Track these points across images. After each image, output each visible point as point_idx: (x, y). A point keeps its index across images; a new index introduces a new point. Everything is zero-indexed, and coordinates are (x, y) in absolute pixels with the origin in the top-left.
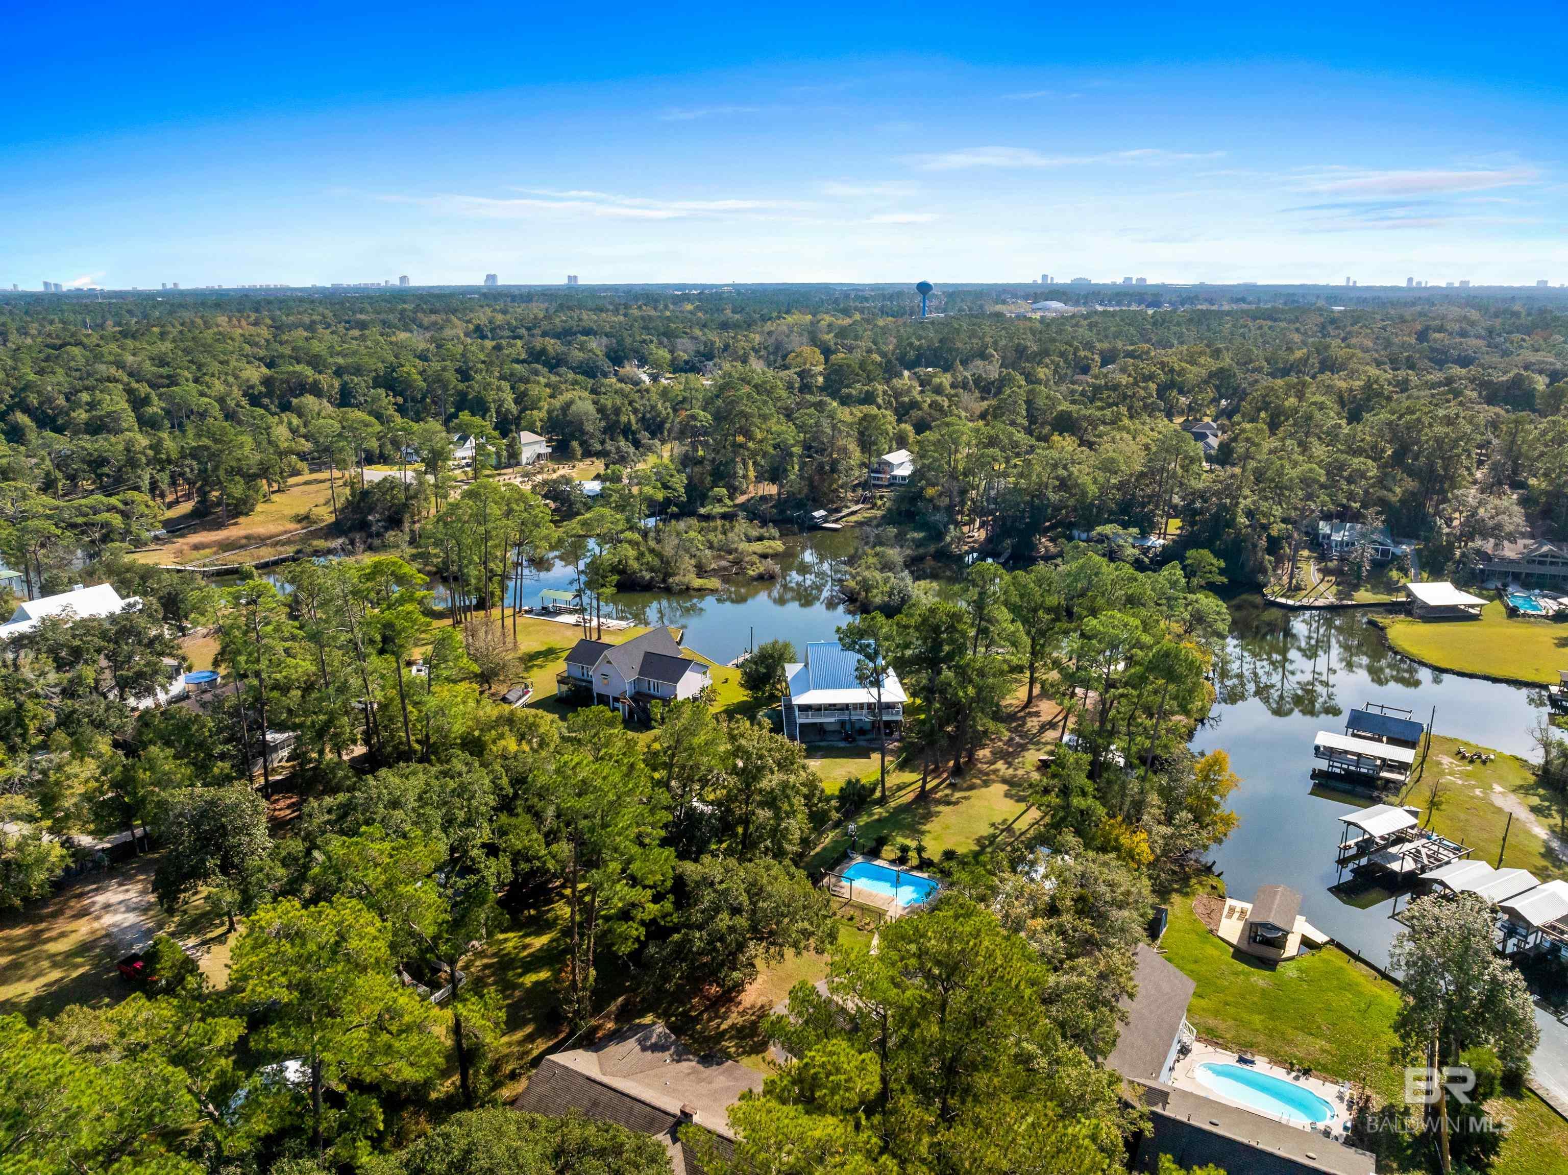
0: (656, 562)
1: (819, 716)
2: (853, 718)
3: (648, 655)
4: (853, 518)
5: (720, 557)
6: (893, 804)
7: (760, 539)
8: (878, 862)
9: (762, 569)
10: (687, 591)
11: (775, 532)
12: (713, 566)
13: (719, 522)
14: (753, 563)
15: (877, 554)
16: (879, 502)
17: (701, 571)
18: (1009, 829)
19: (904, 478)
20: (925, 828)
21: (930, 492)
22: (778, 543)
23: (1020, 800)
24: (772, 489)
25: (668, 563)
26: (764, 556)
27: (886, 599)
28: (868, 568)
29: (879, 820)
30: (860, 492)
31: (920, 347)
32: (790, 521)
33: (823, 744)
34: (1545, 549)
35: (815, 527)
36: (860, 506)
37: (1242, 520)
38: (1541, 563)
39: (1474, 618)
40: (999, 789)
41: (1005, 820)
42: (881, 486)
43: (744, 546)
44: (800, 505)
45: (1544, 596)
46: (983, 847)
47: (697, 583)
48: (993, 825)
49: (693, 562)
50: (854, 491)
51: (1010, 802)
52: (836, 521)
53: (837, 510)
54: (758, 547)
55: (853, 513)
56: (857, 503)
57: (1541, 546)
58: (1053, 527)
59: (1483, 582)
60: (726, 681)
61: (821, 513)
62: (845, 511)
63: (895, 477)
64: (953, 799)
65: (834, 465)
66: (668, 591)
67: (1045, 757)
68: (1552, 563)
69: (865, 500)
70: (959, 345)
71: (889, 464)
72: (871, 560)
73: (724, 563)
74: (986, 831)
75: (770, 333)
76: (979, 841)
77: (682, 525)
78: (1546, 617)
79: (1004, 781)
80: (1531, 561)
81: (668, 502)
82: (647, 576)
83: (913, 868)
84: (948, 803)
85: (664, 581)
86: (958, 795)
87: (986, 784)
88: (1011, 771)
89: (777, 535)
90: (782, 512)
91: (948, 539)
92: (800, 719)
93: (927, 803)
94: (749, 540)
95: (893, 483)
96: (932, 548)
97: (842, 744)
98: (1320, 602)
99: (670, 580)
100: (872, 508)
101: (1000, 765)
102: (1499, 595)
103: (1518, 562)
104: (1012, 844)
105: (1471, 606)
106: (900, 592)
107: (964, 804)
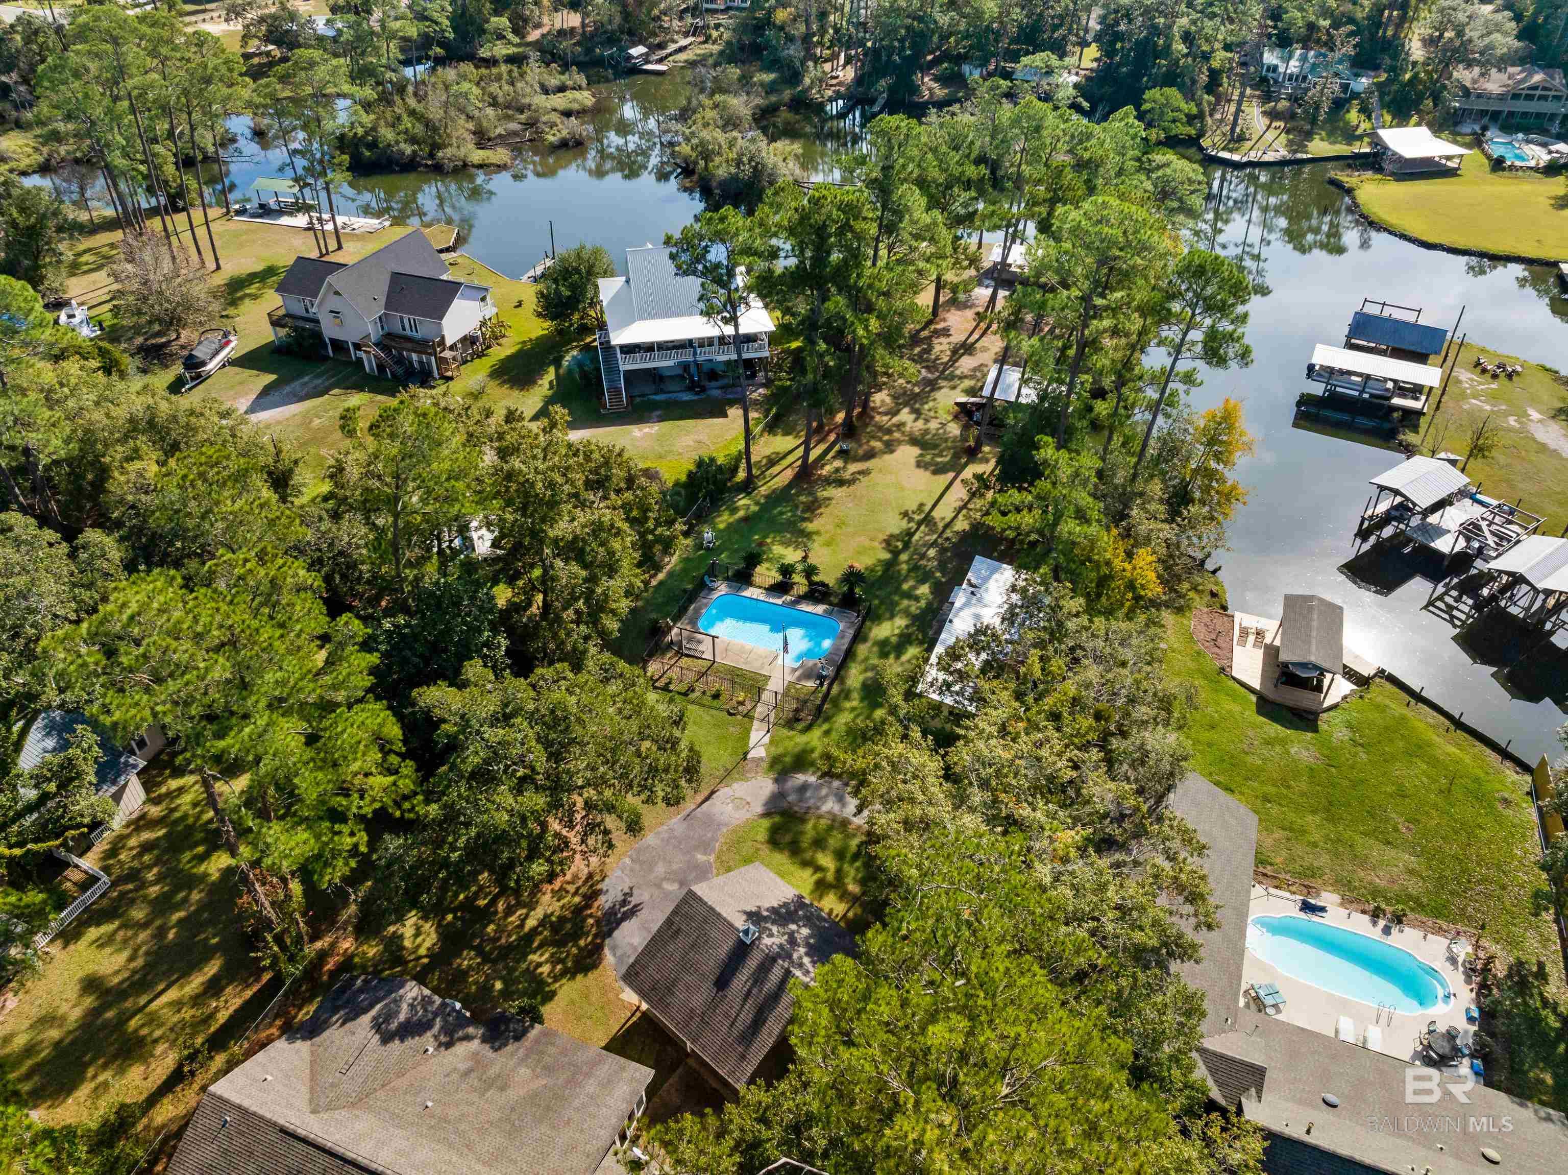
0: (419, 129)
1: (652, 359)
2: (700, 358)
3: (397, 278)
4: (682, 57)
5: (509, 118)
6: (763, 490)
7: (562, 89)
8: (750, 592)
9: (565, 133)
10: (463, 169)
11: (582, 79)
12: (500, 130)
13: (504, 68)
14: (553, 125)
15: (716, 106)
16: (715, 34)
17: (482, 139)
18: (928, 520)
20: (810, 527)
21: (781, 15)
22: (586, 94)
23: (939, 470)
24: (573, 20)
25: (435, 130)
26: (567, 114)
27: (733, 170)
28: (706, 125)
29: (746, 519)
30: (689, 20)
32: (599, 62)
33: (658, 398)
34: (1535, 79)
35: (635, 71)
36: (690, 39)
37: (1180, 47)
38: (1529, 97)
39: (1451, 173)
40: (908, 453)
41: (922, 505)
42: (715, 11)
43: (540, 100)
44: (611, 40)
45: (1528, 142)
46: (896, 553)
47: (477, 156)
48: (905, 514)
49: (471, 126)
50: (681, 19)
51: (924, 476)
52: (660, 61)
53: (661, 46)
54: (559, 101)
55: (681, 49)
56: (686, 34)
57: (1530, 75)
58: (936, 62)
59: (1456, 124)
60: (520, 304)
61: (637, 51)
62: (672, 47)
64: (847, 475)
66: (438, 169)
67: (963, 399)
68: (1541, 98)
69: (696, 31)
72: (710, 114)
73: (514, 126)
74: (896, 525)
76: (888, 543)
77: (449, 73)
78: (1536, 169)
79: (914, 441)
80: (1516, 96)
81: (426, 41)
82: (408, 149)
83: (801, 599)
84: (841, 483)
85: (431, 155)
86: (853, 468)
87: (890, 447)
88: (920, 424)
89: (584, 83)
90: (589, 51)
91: (807, 81)
92: (626, 365)
93: (812, 483)
94: (546, 91)
95: (731, 6)
96: (787, 94)
97: (686, 397)
98: (1270, 157)
99: (440, 154)
100: (705, 42)
101: (905, 415)
102: (1478, 142)
103: (1501, 97)
104: (934, 544)
105: (1449, 158)
106: (751, 160)
107: (863, 482)
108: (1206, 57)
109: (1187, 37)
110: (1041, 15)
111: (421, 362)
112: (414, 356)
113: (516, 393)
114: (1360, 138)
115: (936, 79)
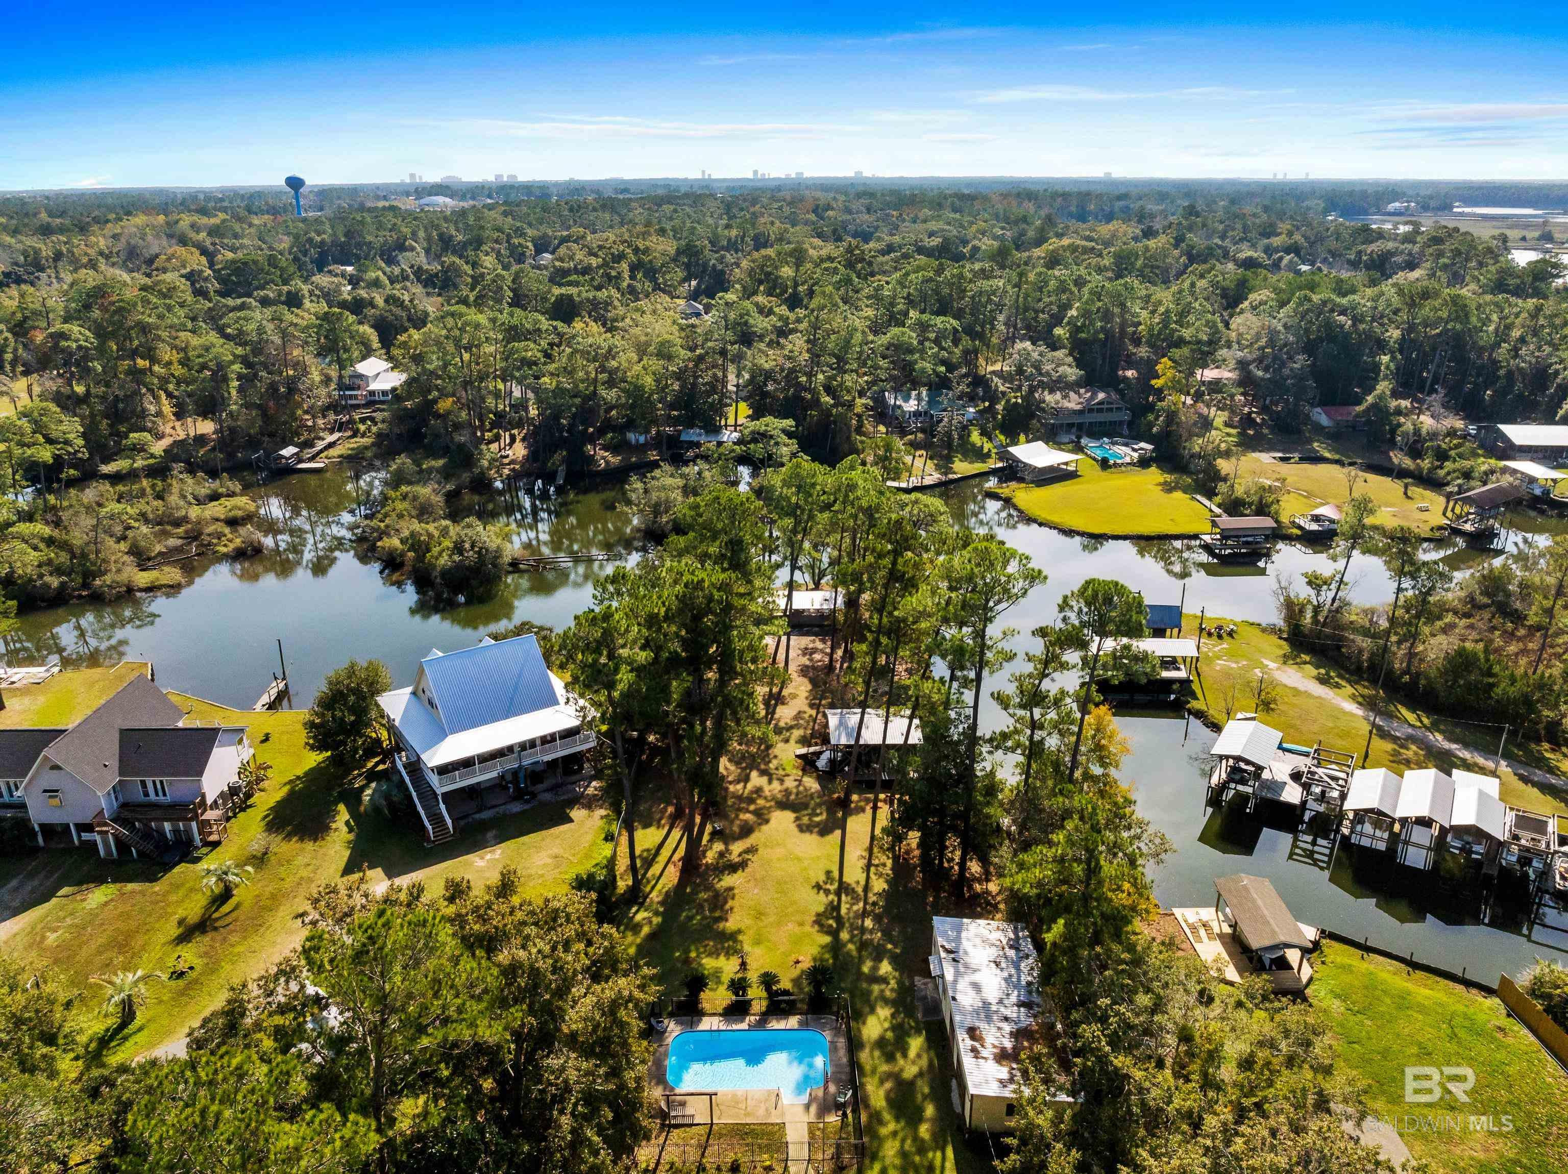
0: (63, 558)
1: (474, 774)
2: (526, 762)
3: (125, 734)
4: (333, 452)
5: (165, 534)
6: (655, 896)
7: (215, 497)
8: (707, 1024)
9: (238, 542)
10: (128, 594)
11: (233, 485)
12: (158, 548)
13: (145, 483)
14: (220, 535)
15: (404, 497)
16: (362, 428)
17: (143, 559)
18: (843, 888)
19: (385, 393)
20: (731, 925)
21: (445, 405)
22: (244, 499)
23: (824, 831)
24: (206, 427)
25: (84, 556)
26: (233, 523)
27: (457, 558)
28: (400, 516)
29: (652, 936)
30: (332, 417)
31: (323, 242)
32: (248, 466)
33: (486, 815)
34: (1101, 396)
35: (290, 471)
36: (336, 435)
37: (827, 399)
38: (1100, 411)
39: (1071, 476)
40: (783, 820)
41: (828, 873)
42: (357, 406)
43: (194, 512)
44: (253, 443)
45: (1114, 444)
46: (834, 933)
47: (143, 578)
48: (818, 887)
49: (123, 546)
50: (324, 417)
51: (811, 839)
52: (312, 459)
53: (309, 444)
54: (217, 509)
55: (331, 445)
56: (332, 431)
57: (1094, 395)
58: (601, 432)
59: (1055, 435)
60: (266, 739)
61: (288, 451)
62: (320, 445)
63: (372, 393)
64: (734, 857)
65: (292, 387)
66: (97, 600)
67: (803, 751)
68: (1111, 410)
69: (341, 427)
71: (361, 376)
72: (400, 506)
73: (173, 542)
74: (819, 902)
75: (115, 237)
76: (819, 921)
77: (90, 494)
78: (1132, 464)
79: (784, 804)
80: (1091, 410)
81: (58, 462)
82: (54, 582)
83: (766, 1016)
84: (733, 868)
85: (85, 585)
86: (737, 848)
87: (762, 817)
88: (776, 785)
89: (238, 488)
90: (231, 455)
91: (485, 463)
92: (440, 786)
93: (704, 876)
94: (199, 502)
95: (372, 400)
97: (516, 807)
98: (928, 481)
99: (98, 582)
100: (354, 436)
101: (756, 779)
102: (1079, 449)
103: (1080, 412)
104: (864, 914)
105: (1066, 464)
106: (473, 546)
107: (755, 862)
108: (850, 405)
109: (829, 390)
111: (176, 831)
112: (167, 826)
113: (309, 846)
114: (988, 455)
115: (605, 448)
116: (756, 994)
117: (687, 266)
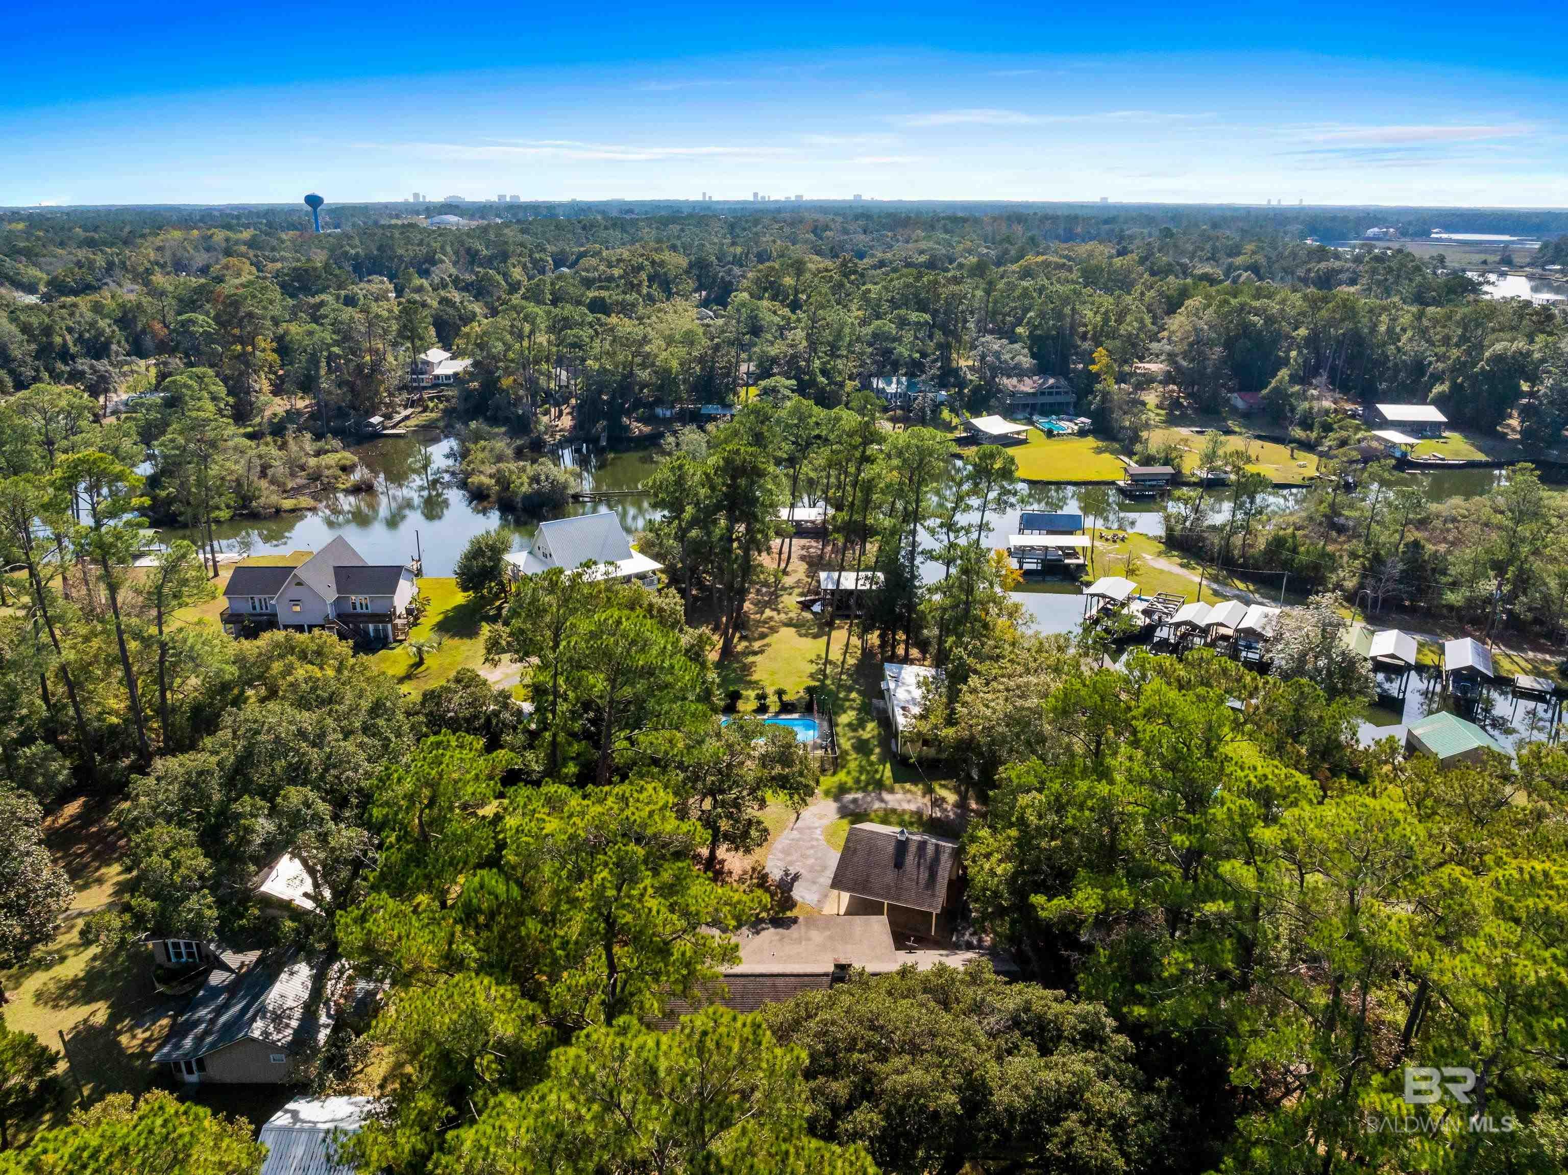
3: (339, 570)
4: (409, 423)
9: (353, 481)
10: (278, 513)
11: (336, 443)
14: (336, 477)
16: (431, 405)
17: (286, 492)
18: (827, 662)
19: (448, 377)
20: (753, 678)
21: (507, 382)
22: (347, 454)
23: (816, 636)
26: (344, 469)
27: (535, 486)
28: (483, 462)
30: (405, 395)
32: (343, 430)
34: (1051, 381)
35: (376, 436)
36: (409, 411)
37: (822, 380)
38: (1050, 394)
39: (1024, 442)
40: (788, 632)
41: (819, 656)
42: (425, 388)
43: (312, 462)
45: (1060, 419)
46: (821, 681)
47: (288, 504)
48: (811, 662)
50: (399, 395)
51: (807, 640)
52: (394, 427)
53: (390, 415)
54: (327, 460)
55: (407, 418)
56: (406, 407)
57: (1046, 380)
58: (635, 407)
61: (376, 420)
62: (397, 418)
63: (437, 377)
64: (755, 648)
65: (375, 367)
66: (258, 516)
67: (801, 599)
68: (1059, 392)
69: (413, 404)
70: (400, 252)
71: (427, 363)
73: (301, 481)
74: (812, 668)
76: (812, 677)
78: (1073, 434)
79: (788, 624)
80: (1043, 393)
83: (779, 713)
84: (755, 653)
85: (247, 506)
86: (756, 645)
87: (773, 630)
88: (783, 616)
89: (340, 446)
91: (541, 428)
93: (736, 657)
95: (438, 383)
99: (254, 504)
100: (424, 411)
101: (768, 613)
102: (1031, 422)
103: (1034, 394)
104: (841, 673)
105: (1018, 433)
106: (547, 478)
107: (769, 651)
108: (841, 385)
109: (824, 372)
110: (712, 368)
111: (376, 630)
112: (371, 627)
113: (467, 641)
114: (956, 428)
115: (638, 420)
116: (772, 701)
117: (699, 278)
